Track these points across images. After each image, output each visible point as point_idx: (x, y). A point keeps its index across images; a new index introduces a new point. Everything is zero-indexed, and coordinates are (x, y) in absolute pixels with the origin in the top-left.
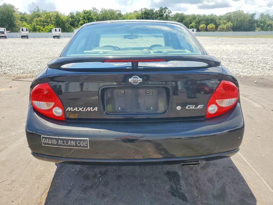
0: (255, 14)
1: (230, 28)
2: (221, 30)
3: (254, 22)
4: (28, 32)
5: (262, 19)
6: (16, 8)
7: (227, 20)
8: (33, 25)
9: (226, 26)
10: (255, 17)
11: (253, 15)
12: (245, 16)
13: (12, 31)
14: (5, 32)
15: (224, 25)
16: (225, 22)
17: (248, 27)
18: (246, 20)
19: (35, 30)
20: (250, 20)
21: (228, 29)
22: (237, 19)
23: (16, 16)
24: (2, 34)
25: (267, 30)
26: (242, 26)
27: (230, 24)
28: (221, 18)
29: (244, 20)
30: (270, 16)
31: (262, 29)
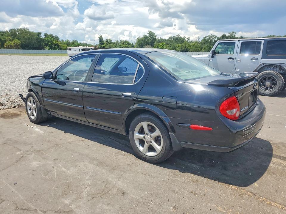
0: (41, 33)
1: (19, 45)
2: (8, 47)
3: (42, 41)
5: (48, 39)
7: (13, 36)
9: (14, 43)
10: (41, 36)
11: (39, 34)
12: (31, 34)
15: (11, 42)
16: (11, 38)
17: (37, 45)
18: (34, 38)
20: (37, 39)
21: (17, 47)
22: (24, 37)
25: (55, 49)
26: (30, 44)
27: (17, 41)
28: (3, 33)
29: (32, 38)
30: (54, 36)
31: (51, 48)
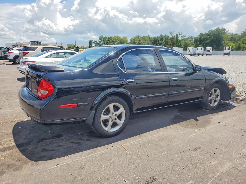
4: (230, 50)
6: (227, 31)
8: (238, 44)
13: (218, 50)
14: (211, 51)
19: (239, 48)
23: (224, 37)
24: (208, 52)
